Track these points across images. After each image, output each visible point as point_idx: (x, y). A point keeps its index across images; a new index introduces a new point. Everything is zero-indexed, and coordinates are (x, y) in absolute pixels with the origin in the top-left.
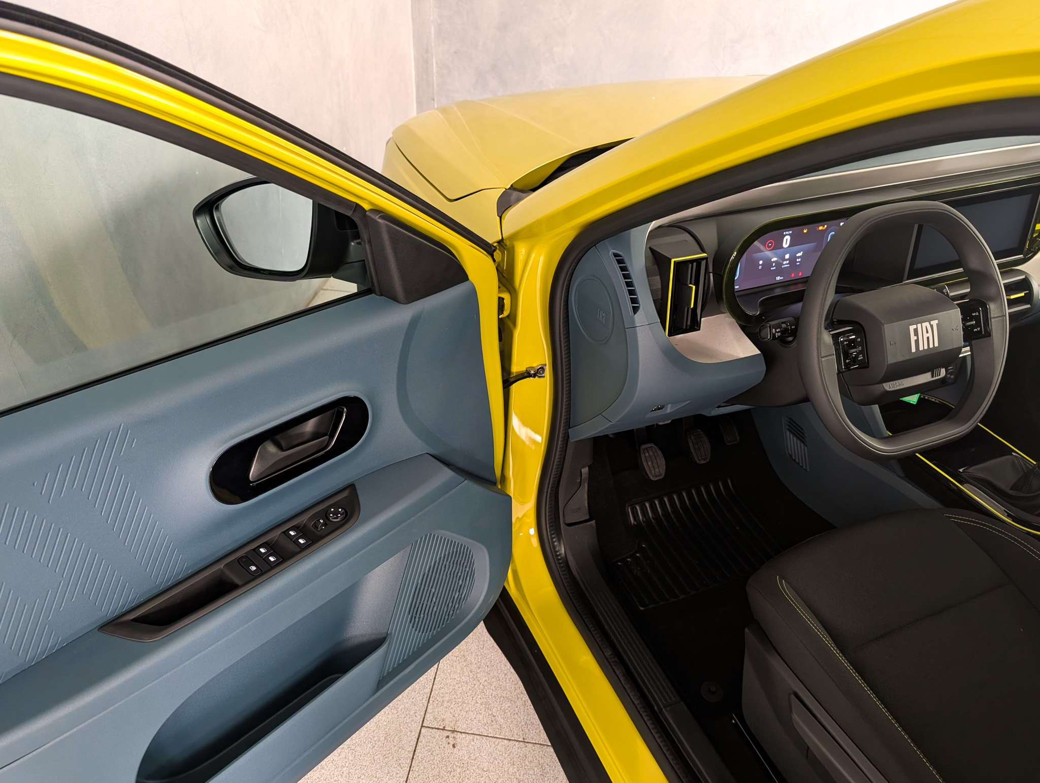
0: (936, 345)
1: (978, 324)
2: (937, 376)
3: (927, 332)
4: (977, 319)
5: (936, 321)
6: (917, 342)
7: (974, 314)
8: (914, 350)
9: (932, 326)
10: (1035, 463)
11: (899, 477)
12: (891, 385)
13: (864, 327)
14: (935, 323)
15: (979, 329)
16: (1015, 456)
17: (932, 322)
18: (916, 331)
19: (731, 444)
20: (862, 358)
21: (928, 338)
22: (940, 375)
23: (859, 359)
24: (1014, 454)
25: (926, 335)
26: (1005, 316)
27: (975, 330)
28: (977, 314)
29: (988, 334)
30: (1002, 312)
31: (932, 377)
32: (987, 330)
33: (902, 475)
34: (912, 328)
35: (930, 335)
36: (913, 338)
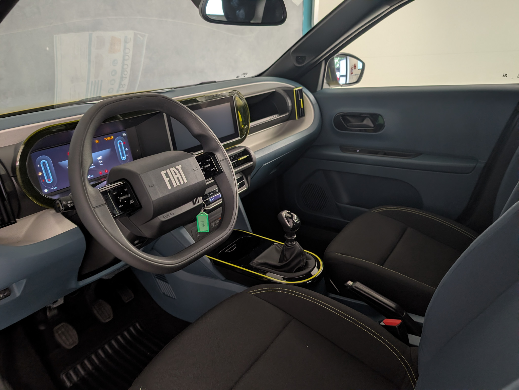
0: (186, 181)
1: (212, 166)
2: (197, 203)
3: (176, 174)
4: (211, 162)
5: (180, 166)
6: (170, 181)
7: (208, 160)
8: (169, 187)
9: (178, 170)
10: (283, 244)
11: (222, 280)
12: (165, 217)
13: (129, 180)
14: (179, 167)
15: (214, 169)
16: (276, 245)
17: (177, 167)
18: (167, 174)
19: (129, 301)
20: (133, 202)
21: (178, 178)
22: (199, 202)
23: (131, 203)
24: (275, 244)
25: (175, 177)
26: (227, 158)
27: (212, 170)
28: (210, 160)
29: (221, 172)
30: (224, 156)
31: (194, 204)
32: (219, 168)
33: (224, 279)
34: (163, 173)
35: (178, 175)
36: (166, 180)
